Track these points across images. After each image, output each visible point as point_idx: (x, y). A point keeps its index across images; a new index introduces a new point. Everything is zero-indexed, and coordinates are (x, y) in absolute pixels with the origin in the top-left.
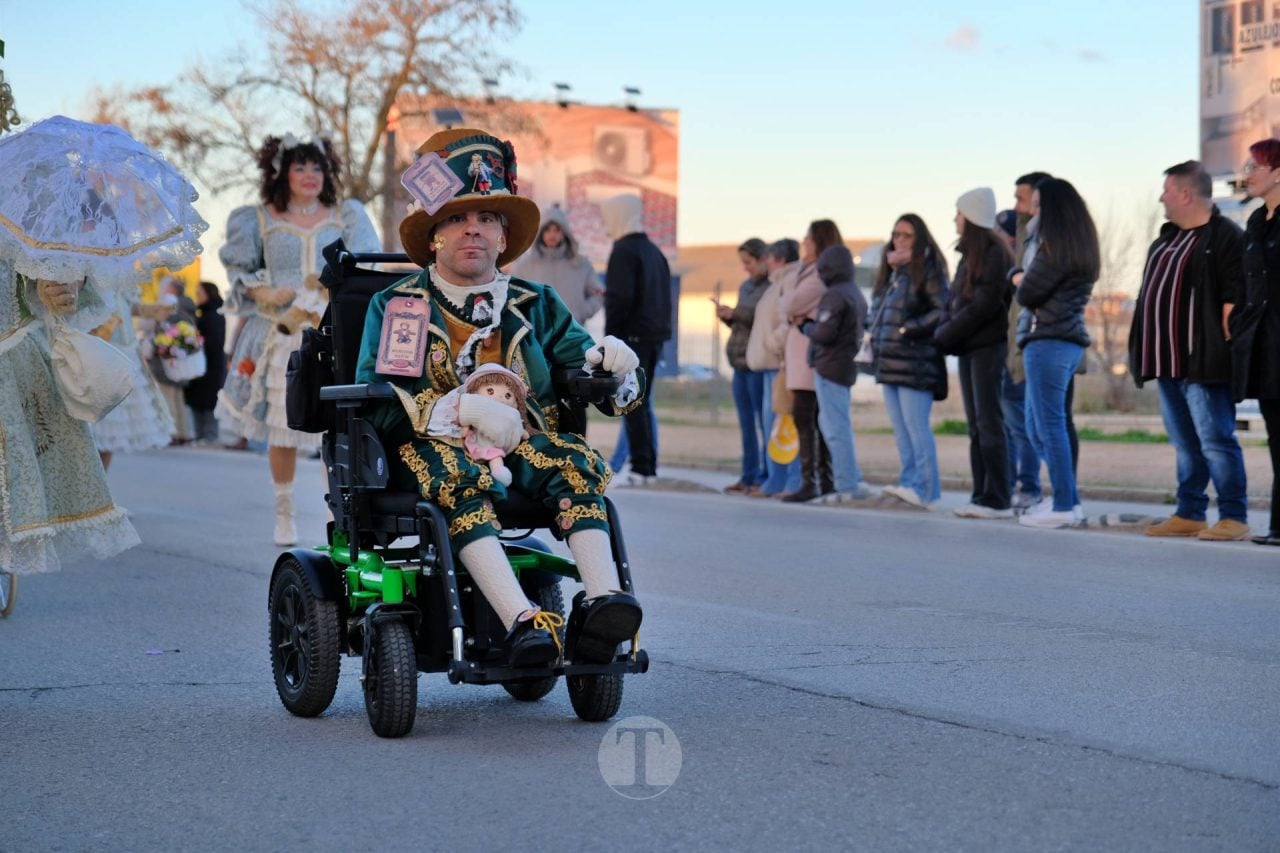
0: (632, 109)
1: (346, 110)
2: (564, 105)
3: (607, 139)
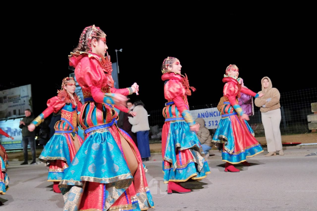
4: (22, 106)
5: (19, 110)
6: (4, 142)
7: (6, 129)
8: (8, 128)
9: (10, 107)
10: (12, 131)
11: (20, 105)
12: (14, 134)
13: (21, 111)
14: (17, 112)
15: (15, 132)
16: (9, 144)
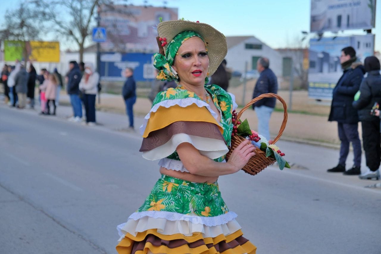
0: (165, 8)
1: (81, 11)
2: (146, 7)
3: (159, 16)
4: (355, 7)
5: (348, 18)
6: (314, 83)
7: (321, 56)
8: (324, 53)
9: (332, 7)
10: (332, 62)
11: (350, 4)
12: (334, 69)
13: (351, 18)
14: (344, 21)
15: (337, 63)
16: (323, 89)
